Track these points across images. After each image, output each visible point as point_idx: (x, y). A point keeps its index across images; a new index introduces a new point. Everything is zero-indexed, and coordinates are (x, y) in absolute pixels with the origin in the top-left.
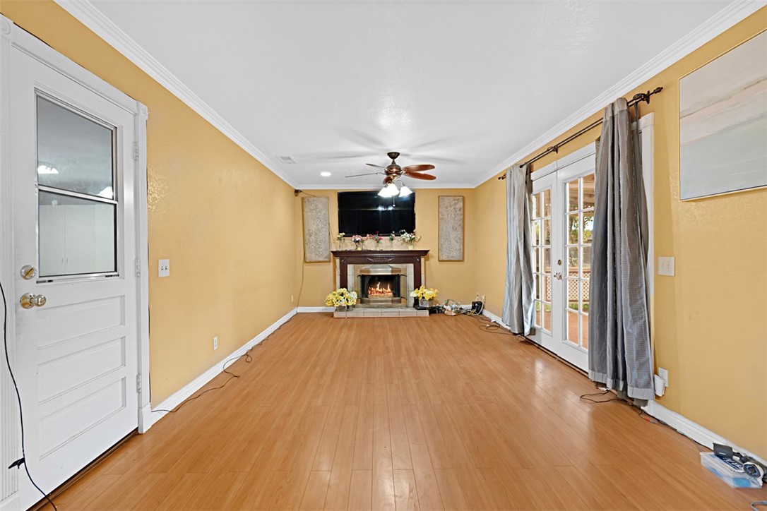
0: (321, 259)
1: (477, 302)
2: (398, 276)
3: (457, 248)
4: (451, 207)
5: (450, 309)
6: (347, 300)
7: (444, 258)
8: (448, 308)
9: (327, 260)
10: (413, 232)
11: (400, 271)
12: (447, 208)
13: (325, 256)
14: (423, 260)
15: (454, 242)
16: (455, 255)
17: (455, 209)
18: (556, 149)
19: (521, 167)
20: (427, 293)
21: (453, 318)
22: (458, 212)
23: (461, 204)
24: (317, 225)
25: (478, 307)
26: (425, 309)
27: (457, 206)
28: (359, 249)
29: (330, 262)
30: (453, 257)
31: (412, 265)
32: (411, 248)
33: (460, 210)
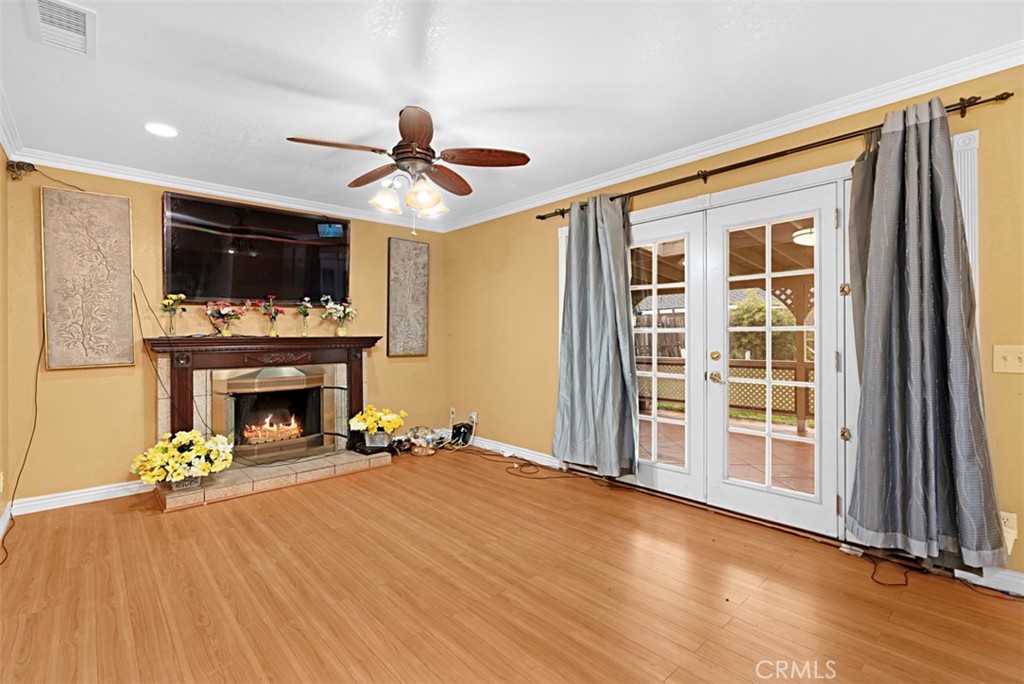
0: (106, 360)
1: (463, 426)
2: (319, 389)
3: (420, 333)
4: (410, 260)
5: (424, 445)
6: (208, 458)
7: (400, 351)
8: (420, 442)
9: (126, 361)
10: (346, 301)
11: (322, 380)
12: (403, 261)
13: (119, 350)
14: (364, 354)
15: (413, 321)
16: (416, 345)
17: (416, 264)
18: (704, 176)
19: (612, 199)
20: (384, 418)
21: (431, 459)
22: (421, 271)
23: (426, 258)
24: (93, 269)
25: (462, 432)
26: (381, 450)
27: (419, 260)
28: (226, 333)
29: (132, 366)
30: (412, 349)
31: (344, 366)
32: (342, 333)
33: (423, 268)
